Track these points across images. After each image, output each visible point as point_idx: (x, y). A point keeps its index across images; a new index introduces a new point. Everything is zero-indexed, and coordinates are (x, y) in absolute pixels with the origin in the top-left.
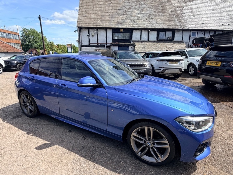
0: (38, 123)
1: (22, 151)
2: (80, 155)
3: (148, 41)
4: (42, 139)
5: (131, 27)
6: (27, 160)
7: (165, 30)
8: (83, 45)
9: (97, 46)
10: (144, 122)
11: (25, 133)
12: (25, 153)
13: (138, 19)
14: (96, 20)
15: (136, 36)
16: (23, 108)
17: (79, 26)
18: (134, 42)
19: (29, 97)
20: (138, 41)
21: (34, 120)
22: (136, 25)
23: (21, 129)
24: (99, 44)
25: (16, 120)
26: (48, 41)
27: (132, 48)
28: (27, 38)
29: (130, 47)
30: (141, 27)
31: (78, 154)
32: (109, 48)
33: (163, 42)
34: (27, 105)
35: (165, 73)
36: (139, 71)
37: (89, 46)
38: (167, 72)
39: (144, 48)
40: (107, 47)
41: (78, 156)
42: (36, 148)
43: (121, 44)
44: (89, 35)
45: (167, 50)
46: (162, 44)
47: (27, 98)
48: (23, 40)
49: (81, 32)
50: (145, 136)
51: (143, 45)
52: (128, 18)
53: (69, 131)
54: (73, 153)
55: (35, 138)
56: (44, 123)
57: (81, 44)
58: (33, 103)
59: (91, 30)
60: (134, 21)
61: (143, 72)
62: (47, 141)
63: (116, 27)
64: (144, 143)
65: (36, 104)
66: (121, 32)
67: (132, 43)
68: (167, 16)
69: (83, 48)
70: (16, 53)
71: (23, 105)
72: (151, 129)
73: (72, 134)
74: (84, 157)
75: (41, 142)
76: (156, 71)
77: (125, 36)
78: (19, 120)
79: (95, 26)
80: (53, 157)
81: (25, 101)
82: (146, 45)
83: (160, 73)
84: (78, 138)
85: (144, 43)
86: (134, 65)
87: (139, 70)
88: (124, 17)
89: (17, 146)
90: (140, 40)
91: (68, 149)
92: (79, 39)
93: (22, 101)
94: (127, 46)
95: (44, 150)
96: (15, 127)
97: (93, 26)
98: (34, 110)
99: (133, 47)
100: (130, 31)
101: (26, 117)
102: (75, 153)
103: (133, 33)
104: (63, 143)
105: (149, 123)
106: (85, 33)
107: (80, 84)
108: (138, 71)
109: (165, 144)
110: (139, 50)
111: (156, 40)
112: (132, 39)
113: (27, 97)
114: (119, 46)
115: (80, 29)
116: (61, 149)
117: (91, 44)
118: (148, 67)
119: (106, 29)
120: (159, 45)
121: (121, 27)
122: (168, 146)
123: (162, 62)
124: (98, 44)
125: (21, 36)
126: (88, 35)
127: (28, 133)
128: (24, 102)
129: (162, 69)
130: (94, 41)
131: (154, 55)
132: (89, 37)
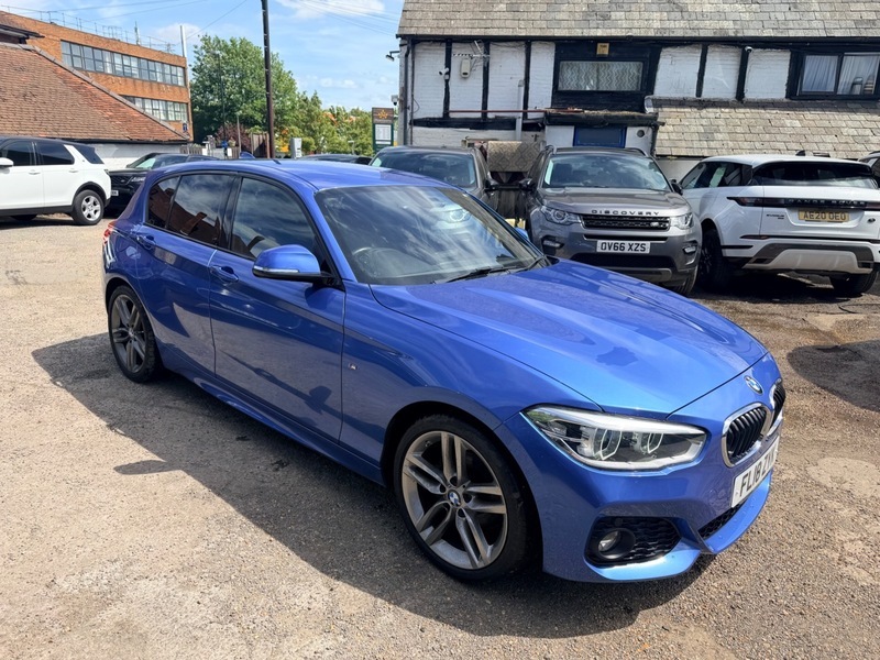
0: (152, 402)
1: (76, 467)
2: (239, 510)
3: (740, 99)
4: (146, 447)
5: (652, 33)
6: (82, 492)
7: (838, 47)
8: (418, 116)
9: (482, 123)
10: (438, 416)
11: (104, 423)
12: (81, 476)
15: (675, 74)
16: (117, 345)
17: (406, 32)
18: (660, 106)
19: (134, 307)
20: (682, 103)
21: (144, 391)
22: (682, 24)
23: (95, 411)
24: (490, 116)
25: (88, 384)
26: (302, 93)
27: (642, 134)
28: (213, 81)
29: (632, 132)
30: (703, 34)
31: (234, 506)
32: (534, 133)
33: (823, 108)
34: (130, 338)
35: (772, 265)
36: (627, 247)
37: (445, 121)
38: (785, 259)
39: (708, 135)
40: (526, 127)
41: (232, 509)
42: (117, 469)
43: (588, 116)
44: (448, 73)
45: (802, 153)
46: (813, 117)
47: (130, 310)
48: (201, 88)
49: (413, 58)
50: (441, 469)
51: (704, 122)
53: (238, 439)
54: (219, 499)
55: (128, 441)
56: (171, 404)
57: (409, 112)
58: (144, 329)
59: (457, 49)
61: (647, 251)
62: (158, 454)
63: (577, 33)
64: (439, 493)
65: (154, 335)
66: (602, 58)
67: (650, 110)
69: (417, 129)
70: (158, 143)
71: (118, 334)
72: (458, 441)
73: (247, 447)
74: (249, 517)
75: (140, 454)
76: (729, 253)
77: (620, 78)
78: (100, 384)
79: (476, 32)
80: (155, 499)
81: (125, 322)
82: (721, 122)
83: (747, 265)
84: (258, 464)
85: (711, 112)
86: (632, 218)
87: (627, 242)
89: (69, 455)
90: (692, 95)
91: (210, 487)
92: (404, 90)
93: (116, 323)
94: (621, 126)
95: (140, 476)
96: (80, 404)
97: (467, 32)
98: (147, 354)
99: (648, 132)
100: (645, 51)
101: (124, 379)
102: (227, 501)
103: (661, 61)
104: (202, 469)
105: (452, 419)
106: (431, 63)
107: (261, 269)
108: (622, 247)
109: (494, 500)
110: (679, 144)
111: (780, 93)
112: (651, 91)
113: (130, 305)
114: (579, 124)
115: (412, 43)
116: (190, 482)
117: (452, 115)
118: (675, 231)
119: (528, 43)
120: (797, 123)
121: (599, 34)
122: (501, 509)
123: (760, 209)
124: (484, 114)
125: (194, 70)
126: (444, 71)
127: (110, 427)
128: (122, 325)
129: (759, 245)
130: (466, 100)
131: (741, 174)
132: (447, 81)
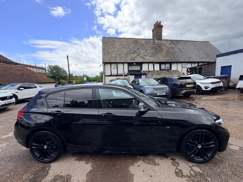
5: (141, 62)
7: (165, 63)
8: (106, 75)
9: (117, 76)
13: (145, 56)
14: (116, 57)
15: (145, 67)
17: (104, 62)
22: (145, 60)
24: (118, 74)
27: (144, 76)
29: (142, 76)
30: (148, 62)
37: (111, 75)
40: (125, 76)
43: (136, 74)
44: (111, 68)
49: (105, 66)
52: (138, 55)
59: (112, 65)
60: (142, 57)
63: (131, 62)
66: (135, 65)
67: (143, 72)
68: (164, 54)
69: (106, 77)
77: (137, 68)
79: (115, 62)
88: (135, 55)
90: (148, 70)
92: (104, 71)
94: (140, 75)
97: (114, 62)
100: (140, 64)
103: (143, 65)
106: (108, 66)
111: (159, 69)
112: (142, 70)
115: (105, 63)
119: (123, 63)
121: (134, 62)
130: (114, 72)
